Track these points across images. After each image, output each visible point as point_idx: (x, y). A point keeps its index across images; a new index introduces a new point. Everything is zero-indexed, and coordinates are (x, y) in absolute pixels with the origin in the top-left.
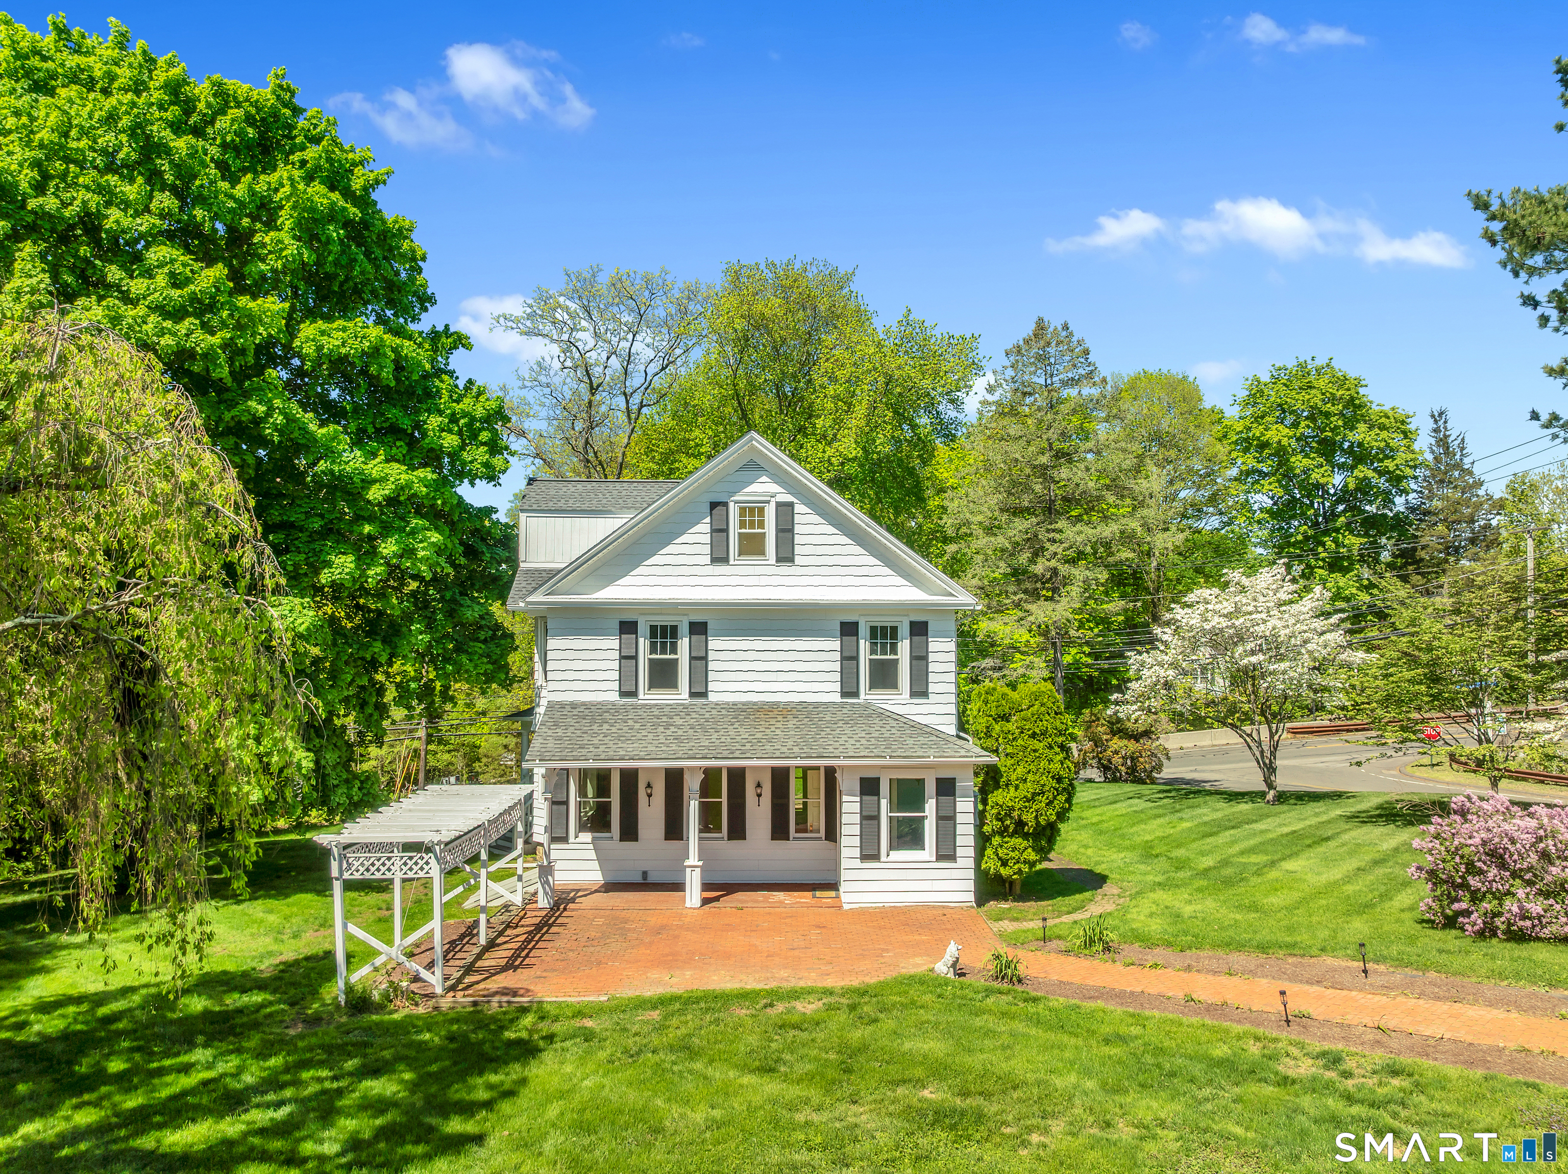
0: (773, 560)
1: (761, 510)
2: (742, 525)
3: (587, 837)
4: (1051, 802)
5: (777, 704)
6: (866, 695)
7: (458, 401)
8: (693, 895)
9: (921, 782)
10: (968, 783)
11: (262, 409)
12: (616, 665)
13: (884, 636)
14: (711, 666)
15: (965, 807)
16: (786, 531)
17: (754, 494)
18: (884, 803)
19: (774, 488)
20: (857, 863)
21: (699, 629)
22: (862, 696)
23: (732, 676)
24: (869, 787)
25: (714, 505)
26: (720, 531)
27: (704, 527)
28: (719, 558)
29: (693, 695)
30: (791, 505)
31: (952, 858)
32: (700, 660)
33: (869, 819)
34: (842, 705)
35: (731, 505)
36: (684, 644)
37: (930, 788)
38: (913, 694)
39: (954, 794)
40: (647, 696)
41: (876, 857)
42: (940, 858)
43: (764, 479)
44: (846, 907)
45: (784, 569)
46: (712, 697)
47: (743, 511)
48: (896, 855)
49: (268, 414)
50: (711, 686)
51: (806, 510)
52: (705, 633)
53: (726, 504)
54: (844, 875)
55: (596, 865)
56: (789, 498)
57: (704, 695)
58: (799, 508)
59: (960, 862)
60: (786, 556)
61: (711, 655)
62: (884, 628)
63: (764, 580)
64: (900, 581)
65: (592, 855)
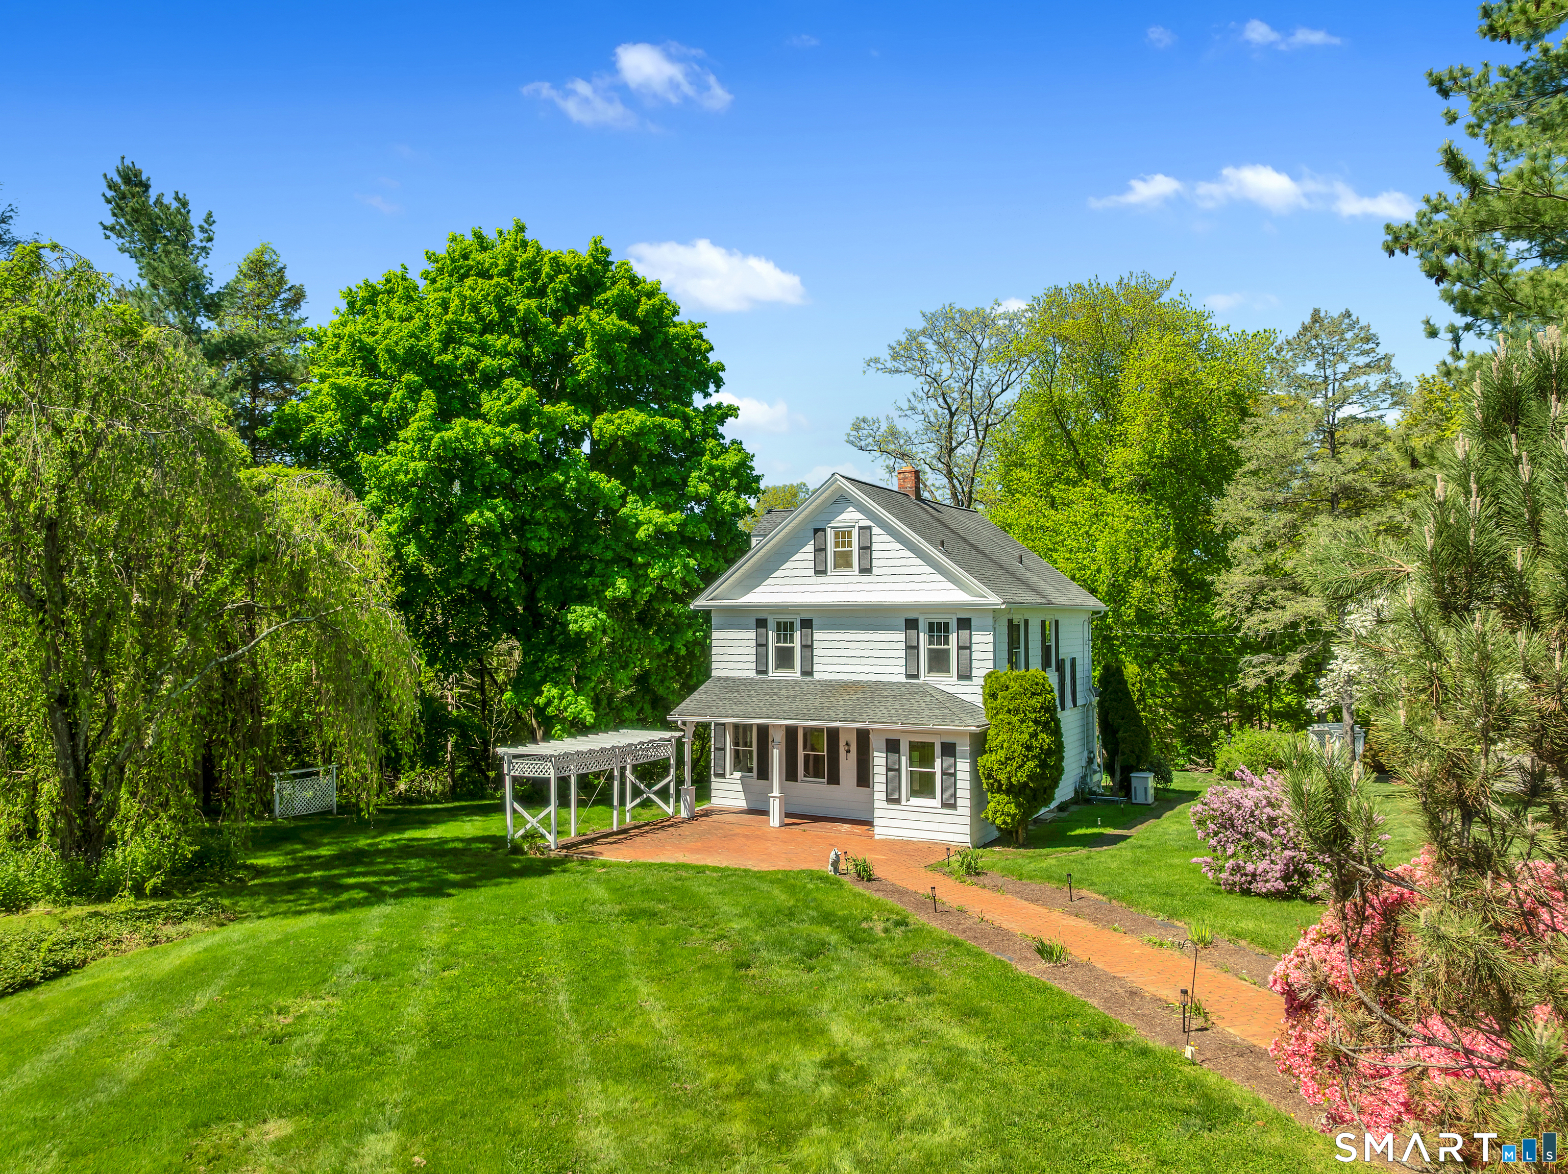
0: (857, 572)
1: (850, 533)
2: (837, 545)
3: (738, 775)
4: (1021, 766)
5: (858, 682)
6: (926, 678)
7: (717, 458)
8: (775, 819)
9: (932, 745)
10: (964, 747)
11: (562, 478)
12: (754, 651)
13: (939, 630)
14: (816, 652)
15: (963, 766)
16: (866, 549)
17: (844, 521)
18: (904, 759)
19: (858, 516)
20: (885, 804)
21: (807, 624)
22: (922, 677)
23: (829, 660)
24: (892, 746)
25: (816, 531)
26: (820, 550)
27: (810, 548)
28: (820, 571)
29: (804, 674)
30: (870, 528)
31: (953, 806)
32: (808, 647)
33: (893, 770)
34: (904, 684)
35: (829, 530)
36: (797, 635)
37: (938, 750)
38: (960, 677)
39: (955, 756)
40: (775, 674)
41: (897, 801)
42: (945, 805)
43: (851, 509)
44: (877, 837)
45: (866, 578)
46: (817, 676)
47: (837, 534)
48: (915, 801)
49: (566, 482)
50: (815, 668)
51: (881, 531)
52: (811, 628)
53: (824, 530)
54: (877, 813)
55: (742, 795)
56: (868, 523)
57: (810, 674)
58: (876, 530)
59: (960, 810)
60: (866, 570)
61: (816, 644)
62: (939, 624)
63: (851, 587)
64: (950, 585)
65: (740, 788)
